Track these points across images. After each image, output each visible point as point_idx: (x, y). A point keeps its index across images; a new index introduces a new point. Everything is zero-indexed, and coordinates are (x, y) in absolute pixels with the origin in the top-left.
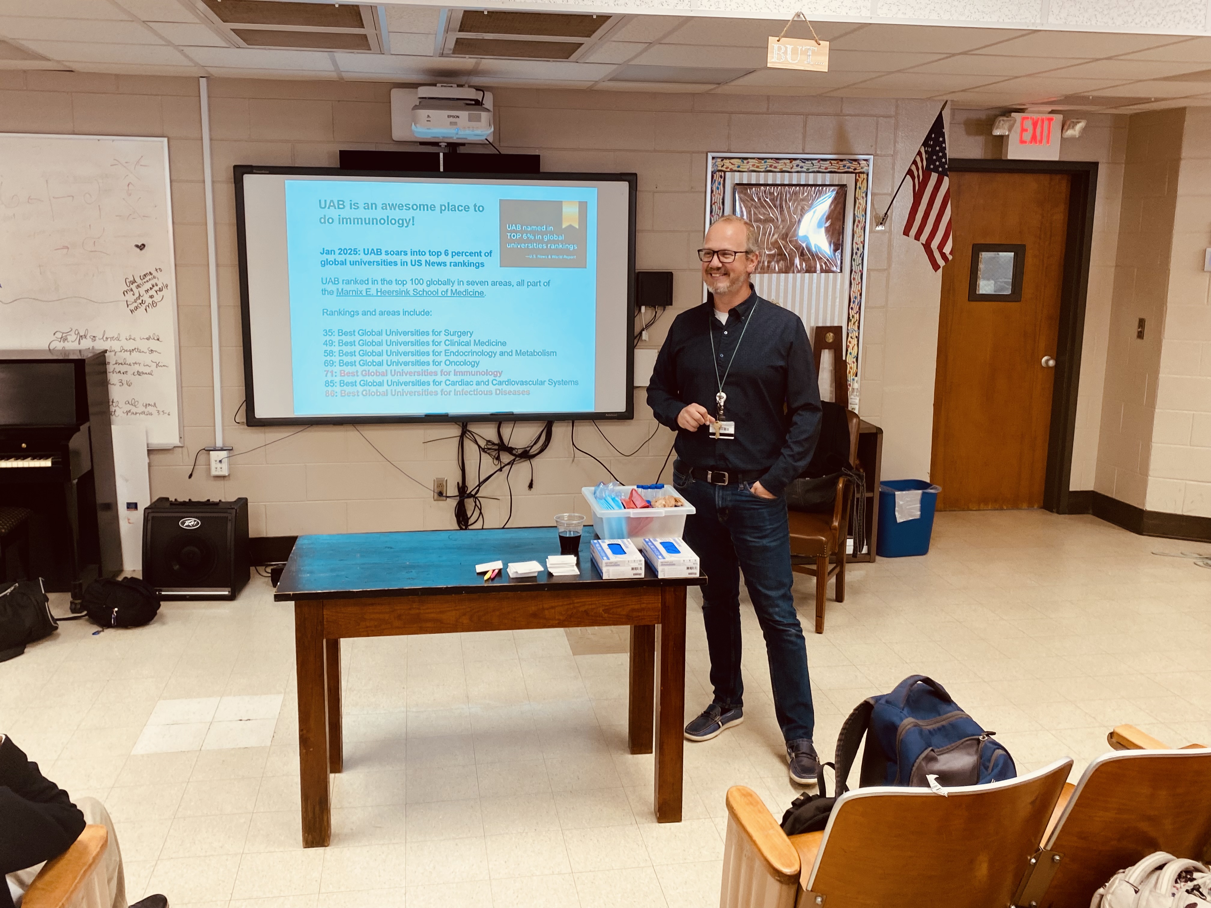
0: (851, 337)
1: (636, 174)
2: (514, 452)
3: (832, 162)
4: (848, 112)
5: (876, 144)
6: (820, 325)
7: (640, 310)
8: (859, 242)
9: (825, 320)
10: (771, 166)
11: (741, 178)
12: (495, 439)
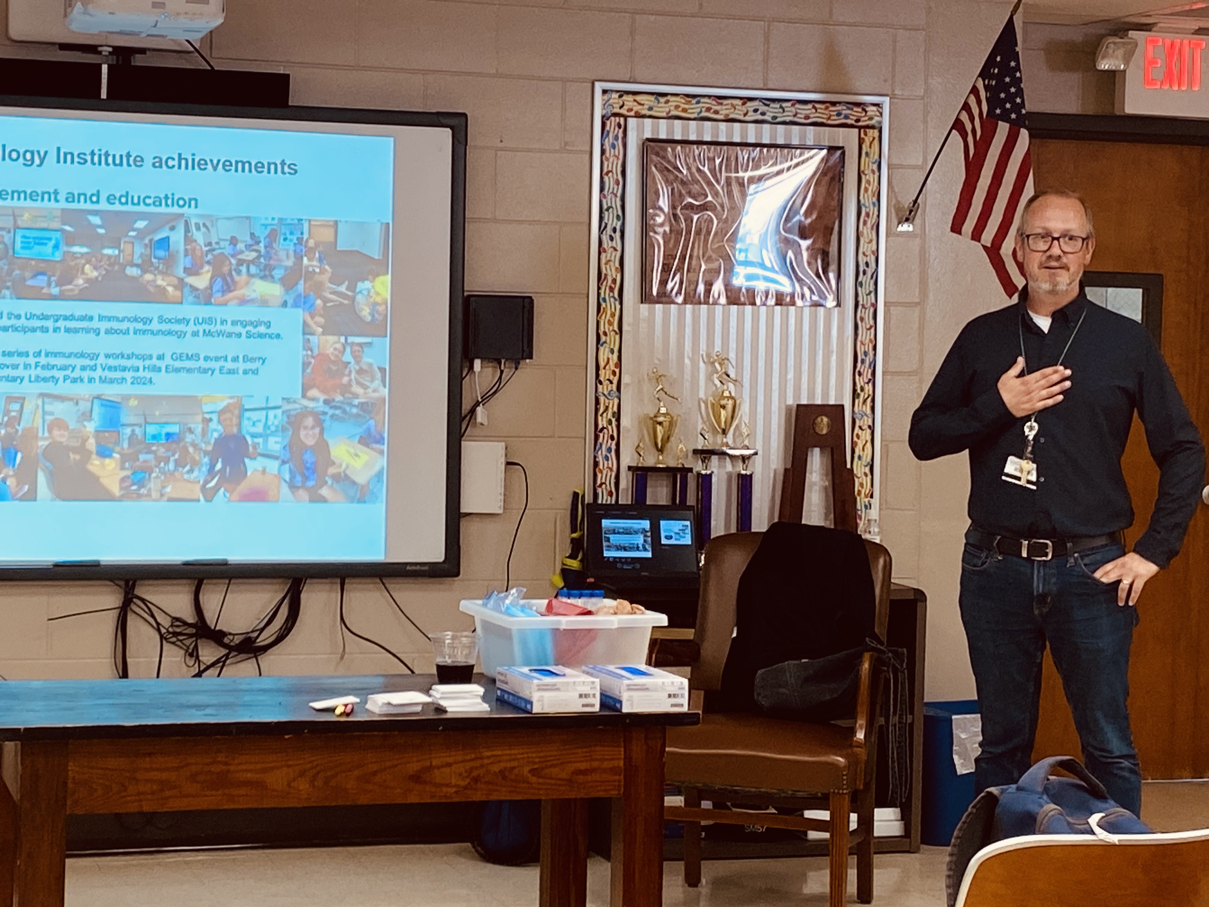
0: (860, 428)
1: (465, 115)
2: (226, 640)
3: (817, 106)
4: (841, 19)
5: (893, 76)
6: (804, 402)
7: (471, 367)
8: (868, 253)
9: (812, 392)
10: (708, 110)
11: (656, 129)
12: (189, 616)
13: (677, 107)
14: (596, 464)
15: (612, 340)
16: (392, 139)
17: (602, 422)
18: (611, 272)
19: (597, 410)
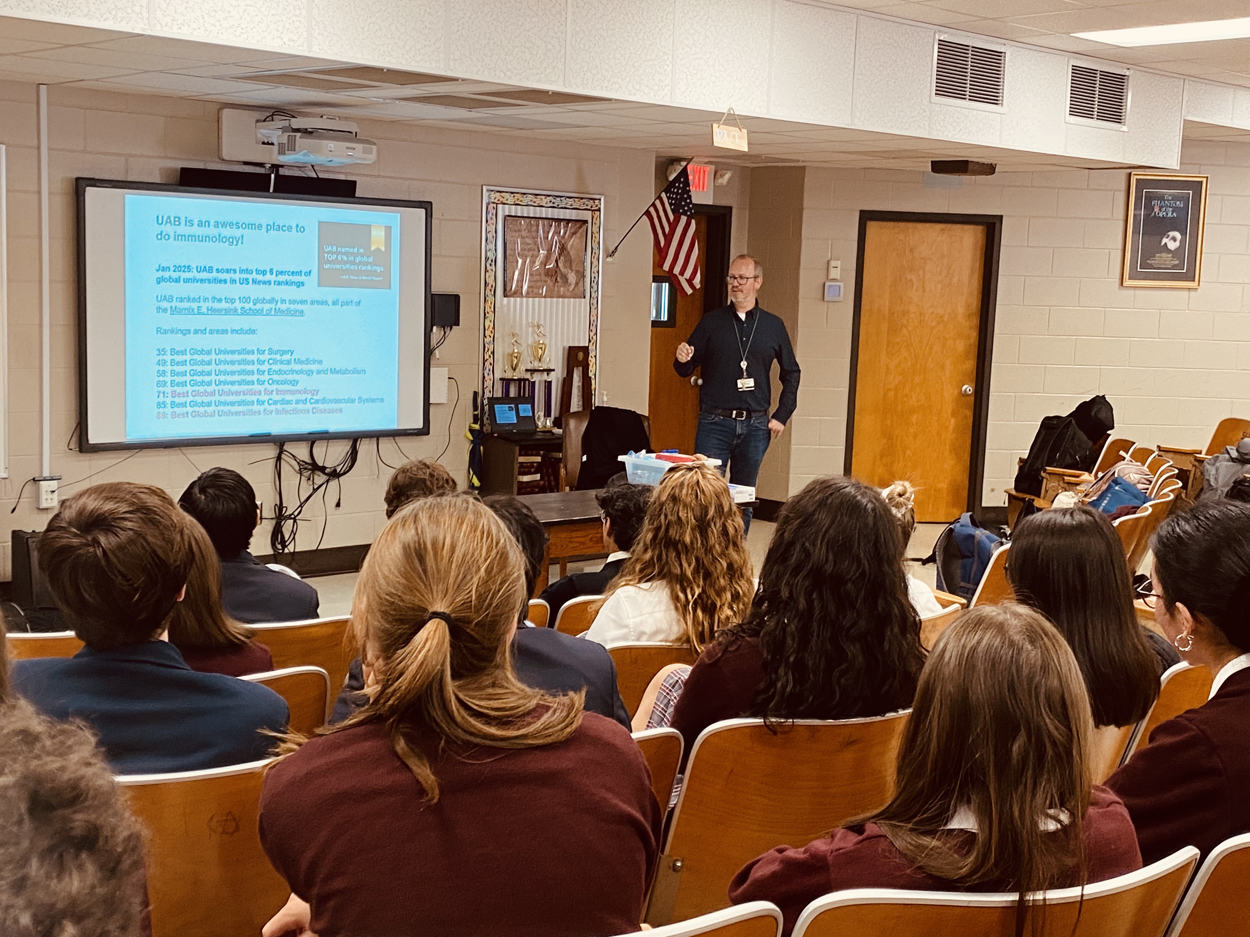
0: (591, 356)
1: (431, 203)
2: (326, 471)
3: (575, 199)
6: (571, 345)
7: (433, 329)
8: (595, 272)
9: (574, 340)
10: (531, 201)
11: (510, 210)
12: (307, 459)
13: (518, 199)
14: (484, 377)
15: (490, 316)
16: (399, 215)
17: (487, 357)
18: (491, 281)
19: (484, 350)
